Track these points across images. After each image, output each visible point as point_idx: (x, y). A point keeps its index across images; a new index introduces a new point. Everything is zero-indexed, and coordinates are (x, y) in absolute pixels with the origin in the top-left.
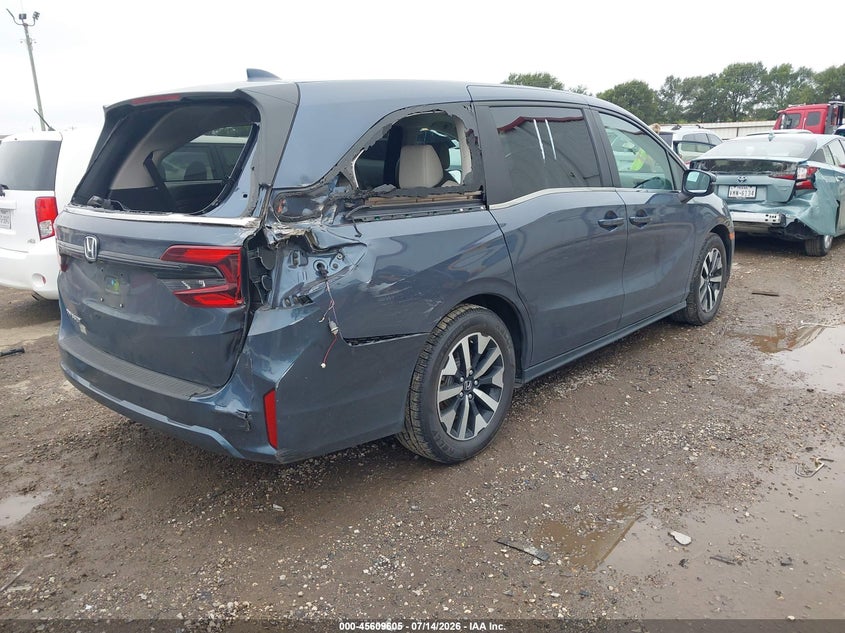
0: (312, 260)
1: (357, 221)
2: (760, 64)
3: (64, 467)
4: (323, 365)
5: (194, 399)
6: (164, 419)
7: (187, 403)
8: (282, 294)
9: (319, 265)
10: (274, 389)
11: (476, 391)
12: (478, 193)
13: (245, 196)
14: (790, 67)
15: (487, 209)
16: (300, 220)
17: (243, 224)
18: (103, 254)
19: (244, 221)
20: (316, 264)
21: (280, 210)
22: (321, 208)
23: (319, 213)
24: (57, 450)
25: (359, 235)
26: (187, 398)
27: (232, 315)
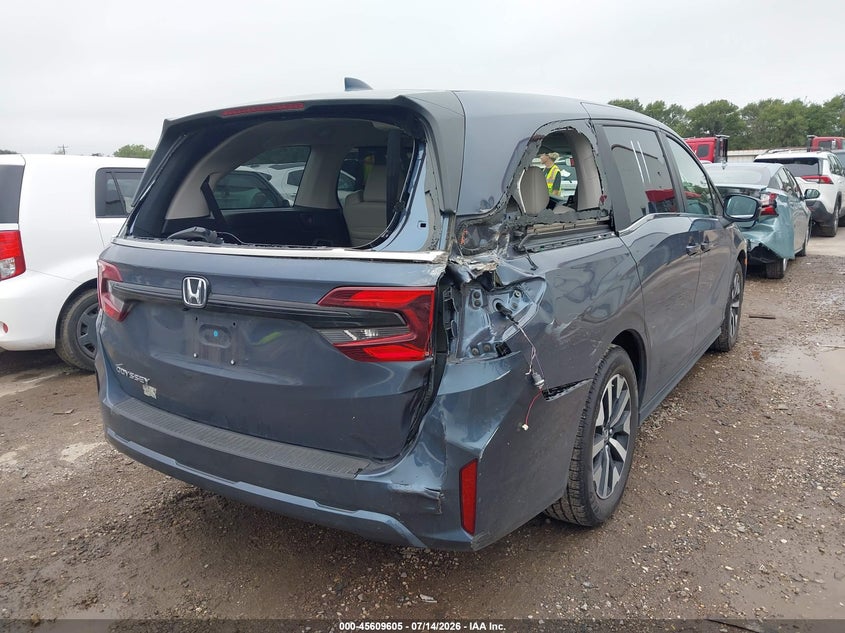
0: (491, 298)
1: (530, 251)
2: (637, 100)
3: (123, 565)
4: (525, 427)
5: (360, 477)
6: (312, 504)
7: (351, 482)
8: (467, 341)
9: (499, 306)
10: (477, 460)
11: (612, 441)
12: (607, 218)
13: (423, 225)
14: (663, 104)
15: (617, 235)
16: (478, 253)
17: (431, 259)
18: (216, 298)
19: (431, 256)
20: (496, 303)
21: (463, 241)
22: (497, 238)
23: (495, 243)
24: (100, 542)
25: (535, 268)
26: (352, 476)
27: (415, 370)
